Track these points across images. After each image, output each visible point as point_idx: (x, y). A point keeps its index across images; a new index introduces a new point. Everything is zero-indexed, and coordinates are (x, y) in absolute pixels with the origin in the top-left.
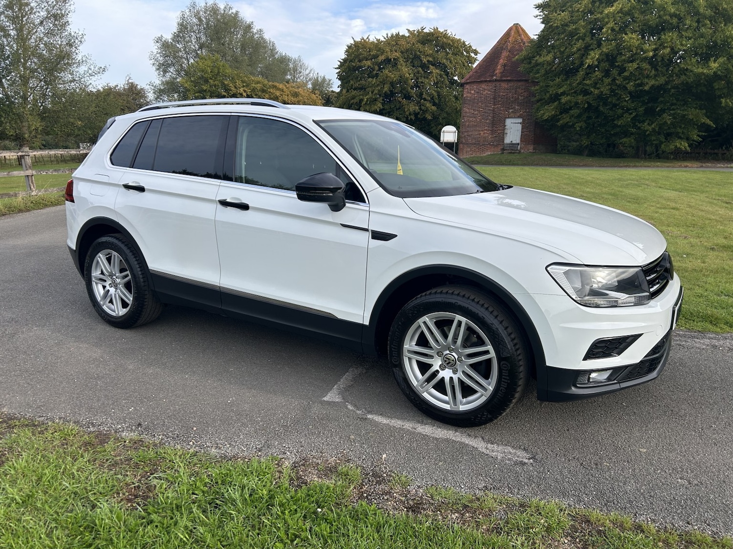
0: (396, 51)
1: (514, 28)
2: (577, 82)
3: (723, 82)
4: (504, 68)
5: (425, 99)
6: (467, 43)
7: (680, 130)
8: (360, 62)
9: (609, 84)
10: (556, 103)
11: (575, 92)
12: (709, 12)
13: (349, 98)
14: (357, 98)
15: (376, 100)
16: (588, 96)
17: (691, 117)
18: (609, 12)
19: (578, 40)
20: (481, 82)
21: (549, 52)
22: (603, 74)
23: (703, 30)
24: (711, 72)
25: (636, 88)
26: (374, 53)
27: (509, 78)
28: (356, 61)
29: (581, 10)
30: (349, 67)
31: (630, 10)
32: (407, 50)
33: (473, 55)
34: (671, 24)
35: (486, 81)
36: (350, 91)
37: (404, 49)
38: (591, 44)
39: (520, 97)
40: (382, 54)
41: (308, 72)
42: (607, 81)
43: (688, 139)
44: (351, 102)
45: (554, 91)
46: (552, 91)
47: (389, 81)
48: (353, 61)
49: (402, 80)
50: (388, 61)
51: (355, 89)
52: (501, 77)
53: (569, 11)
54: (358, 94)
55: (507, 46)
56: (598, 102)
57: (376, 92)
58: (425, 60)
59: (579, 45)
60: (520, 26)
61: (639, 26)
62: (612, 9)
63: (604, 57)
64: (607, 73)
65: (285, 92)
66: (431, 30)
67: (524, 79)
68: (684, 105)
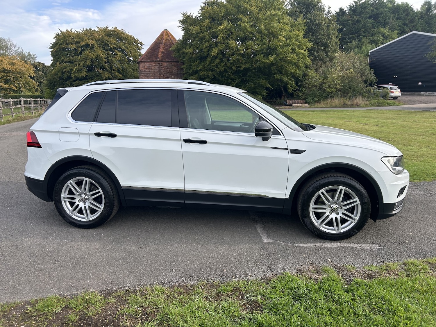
0: (92, 40)
1: (165, 32)
2: (207, 64)
3: (275, 67)
4: (163, 54)
5: (114, 70)
6: (136, 38)
7: (258, 91)
8: (67, 45)
9: (224, 66)
10: (197, 75)
11: (206, 70)
12: (266, 32)
13: (62, 68)
14: (68, 68)
15: (81, 70)
16: (213, 72)
17: (262, 84)
18: (221, 29)
19: (206, 42)
20: (150, 61)
21: (190, 47)
22: (220, 61)
23: (264, 41)
24: (270, 62)
25: (237, 68)
26: (77, 40)
27: (166, 60)
28: (65, 44)
29: (205, 26)
30: (59, 48)
31: (230, 28)
32: (99, 40)
33: (139, 45)
34: (250, 37)
35: (153, 61)
36: (62, 63)
37: (97, 39)
38: (213, 44)
39: (174, 71)
40: (83, 41)
41: (16, 49)
42: (223, 64)
43: (261, 95)
44: (64, 70)
45: (195, 69)
46: (194, 68)
47: (89, 58)
48: (62, 44)
49: (98, 58)
50: (87, 46)
51: (65, 62)
52: (162, 59)
53: (199, 26)
54: (68, 66)
55: (163, 42)
56: (219, 75)
57: (81, 64)
58: (111, 46)
59: (206, 45)
60: (168, 31)
61: (235, 37)
62: (222, 27)
63: (220, 52)
64: (222, 61)
65: (4, 62)
66: (113, 28)
67: (175, 61)
68: (258, 77)
